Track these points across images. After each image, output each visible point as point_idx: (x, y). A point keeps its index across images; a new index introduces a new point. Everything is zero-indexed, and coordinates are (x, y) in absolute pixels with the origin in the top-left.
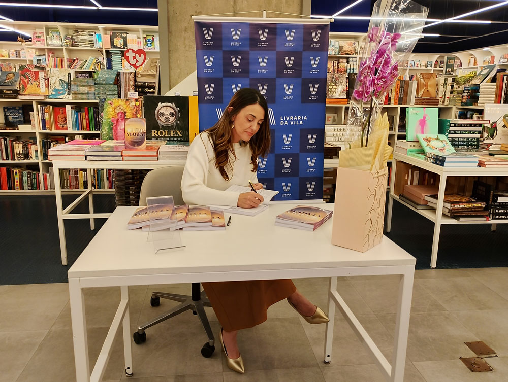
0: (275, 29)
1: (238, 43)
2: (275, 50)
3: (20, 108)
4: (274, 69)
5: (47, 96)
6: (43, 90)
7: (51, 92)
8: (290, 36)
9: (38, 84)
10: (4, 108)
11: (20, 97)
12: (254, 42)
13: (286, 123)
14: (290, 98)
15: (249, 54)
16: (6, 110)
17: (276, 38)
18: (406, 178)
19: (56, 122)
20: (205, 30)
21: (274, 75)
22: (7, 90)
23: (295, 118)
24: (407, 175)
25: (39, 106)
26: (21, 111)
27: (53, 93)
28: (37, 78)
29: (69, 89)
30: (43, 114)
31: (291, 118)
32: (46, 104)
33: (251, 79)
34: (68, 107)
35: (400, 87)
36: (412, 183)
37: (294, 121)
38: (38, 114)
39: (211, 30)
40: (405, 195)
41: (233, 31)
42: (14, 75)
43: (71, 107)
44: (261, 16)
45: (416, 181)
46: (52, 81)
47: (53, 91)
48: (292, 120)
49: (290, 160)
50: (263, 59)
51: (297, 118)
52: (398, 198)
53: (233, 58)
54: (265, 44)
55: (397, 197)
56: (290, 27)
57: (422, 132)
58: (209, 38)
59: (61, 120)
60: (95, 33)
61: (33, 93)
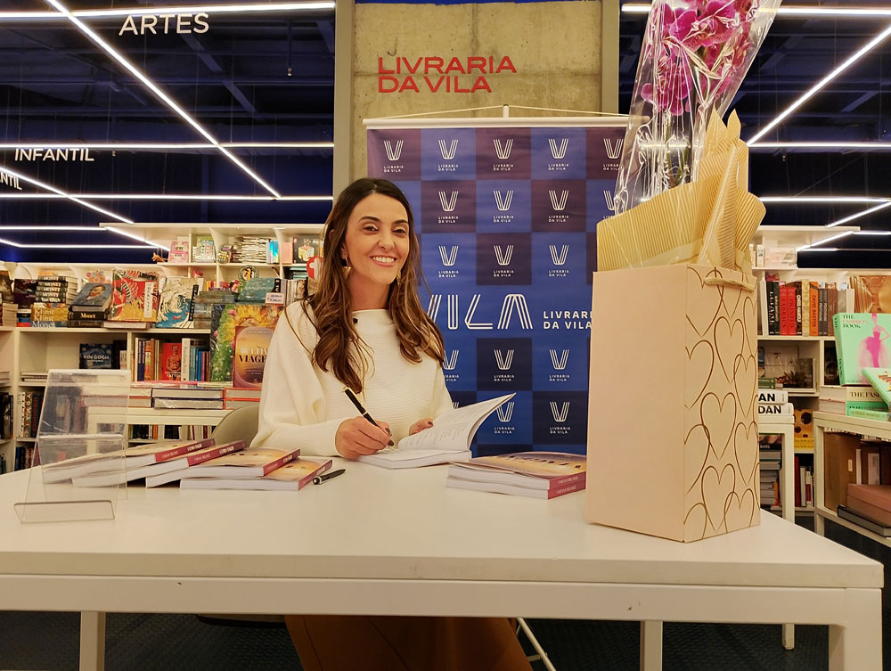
0: (529, 137)
1: (453, 167)
2: (528, 178)
3: (108, 347)
4: (528, 215)
5: (151, 324)
6: (148, 313)
7: (162, 316)
8: (559, 152)
9: (141, 302)
10: (82, 346)
11: (106, 325)
12: (485, 163)
13: (556, 325)
14: (563, 273)
15: (475, 186)
16: (84, 349)
17: (530, 155)
18: (851, 469)
19: (163, 369)
20: (388, 145)
21: (527, 228)
22: (87, 313)
23: (576, 315)
24: (850, 462)
25: (137, 339)
26: (109, 352)
27: (165, 318)
28: (141, 293)
29: (192, 311)
30: (142, 354)
31: (567, 314)
32: (149, 336)
33: (480, 236)
34: (186, 342)
35: (819, 302)
36: (865, 481)
37: (572, 320)
38: (134, 355)
39: (400, 144)
40: (852, 506)
41: (442, 144)
42: (104, 289)
43: (192, 343)
44: (500, 114)
45: (874, 475)
46: (165, 298)
47: (165, 315)
48: (568, 320)
49: (566, 405)
50: (504, 196)
51: (580, 315)
52: (836, 514)
53: (442, 195)
54: (508, 167)
55: (833, 514)
56: (558, 134)
57: (876, 365)
58: (394, 158)
59: (172, 366)
60: (270, 240)
61: (130, 319)
